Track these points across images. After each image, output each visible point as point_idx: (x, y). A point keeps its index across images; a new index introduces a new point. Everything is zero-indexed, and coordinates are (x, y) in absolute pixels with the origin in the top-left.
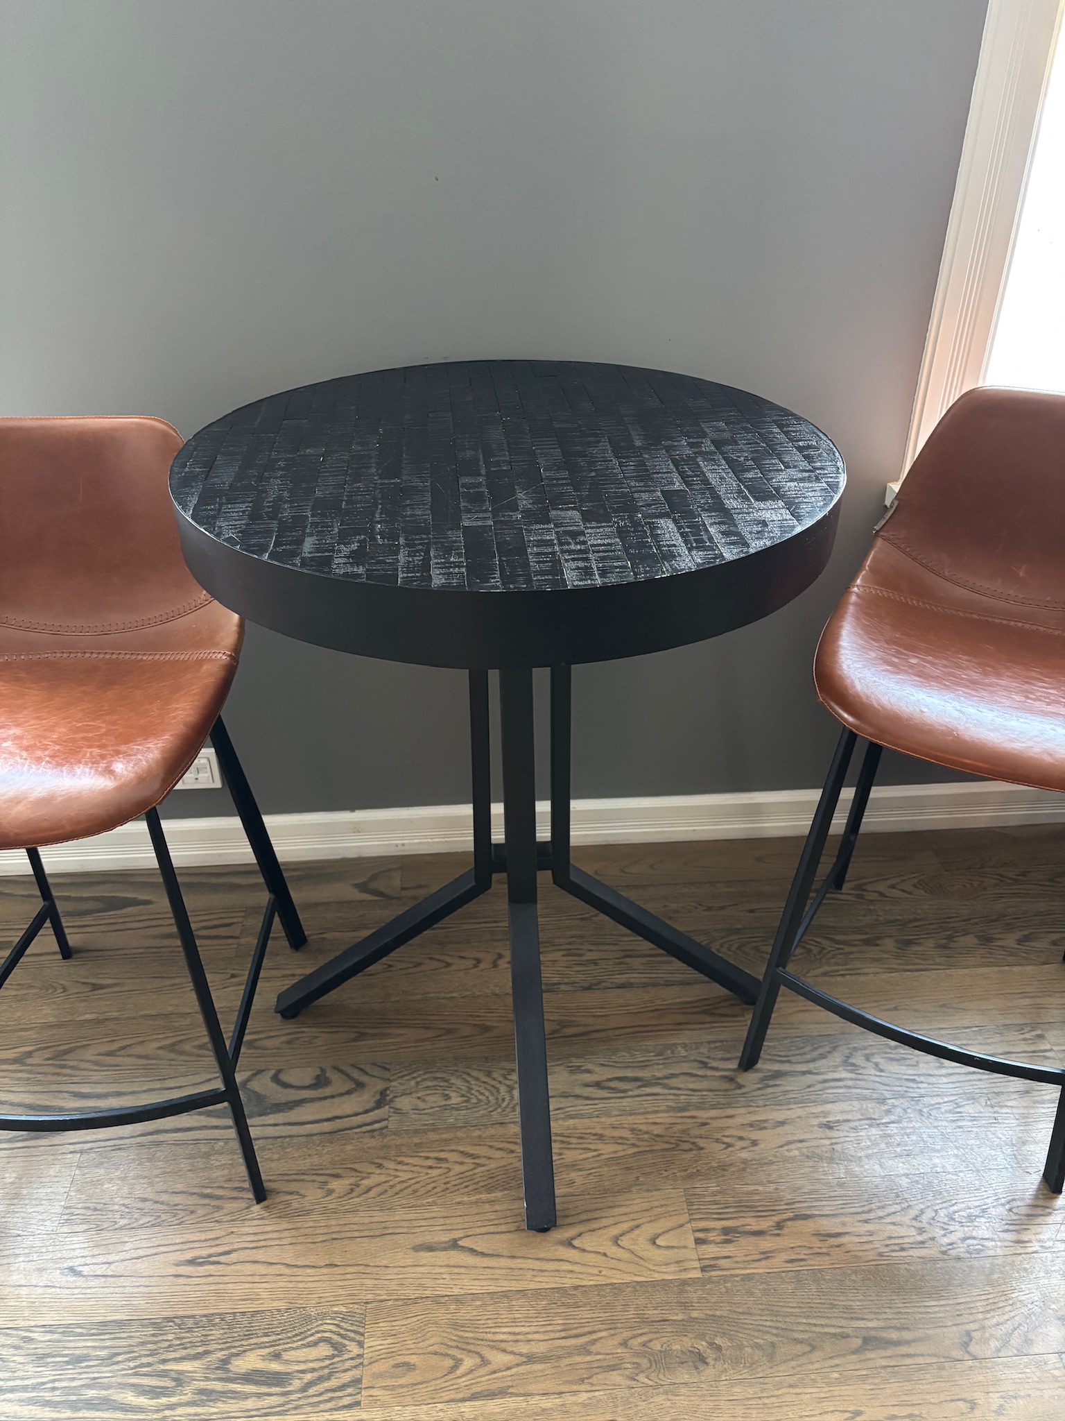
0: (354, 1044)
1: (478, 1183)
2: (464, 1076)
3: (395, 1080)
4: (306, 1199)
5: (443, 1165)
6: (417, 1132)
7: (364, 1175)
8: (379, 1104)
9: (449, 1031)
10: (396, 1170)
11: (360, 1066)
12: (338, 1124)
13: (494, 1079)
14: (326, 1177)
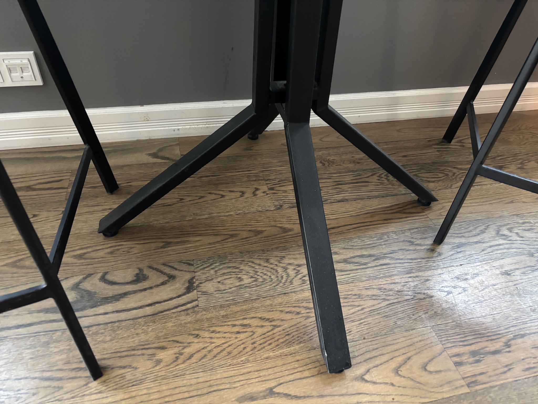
0: (162, 250)
1: (278, 340)
2: (250, 264)
3: (199, 271)
4: (138, 370)
5: (248, 330)
6: (221, 306)
7: (186, 345)
8: (189, 289)
9: (232, 236)
10: (211, 338)
11: (171, 264)
12: (158, 308)
13: (272, 264)
14: (154, 350)
